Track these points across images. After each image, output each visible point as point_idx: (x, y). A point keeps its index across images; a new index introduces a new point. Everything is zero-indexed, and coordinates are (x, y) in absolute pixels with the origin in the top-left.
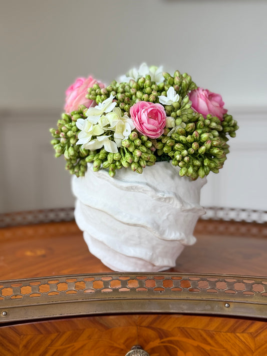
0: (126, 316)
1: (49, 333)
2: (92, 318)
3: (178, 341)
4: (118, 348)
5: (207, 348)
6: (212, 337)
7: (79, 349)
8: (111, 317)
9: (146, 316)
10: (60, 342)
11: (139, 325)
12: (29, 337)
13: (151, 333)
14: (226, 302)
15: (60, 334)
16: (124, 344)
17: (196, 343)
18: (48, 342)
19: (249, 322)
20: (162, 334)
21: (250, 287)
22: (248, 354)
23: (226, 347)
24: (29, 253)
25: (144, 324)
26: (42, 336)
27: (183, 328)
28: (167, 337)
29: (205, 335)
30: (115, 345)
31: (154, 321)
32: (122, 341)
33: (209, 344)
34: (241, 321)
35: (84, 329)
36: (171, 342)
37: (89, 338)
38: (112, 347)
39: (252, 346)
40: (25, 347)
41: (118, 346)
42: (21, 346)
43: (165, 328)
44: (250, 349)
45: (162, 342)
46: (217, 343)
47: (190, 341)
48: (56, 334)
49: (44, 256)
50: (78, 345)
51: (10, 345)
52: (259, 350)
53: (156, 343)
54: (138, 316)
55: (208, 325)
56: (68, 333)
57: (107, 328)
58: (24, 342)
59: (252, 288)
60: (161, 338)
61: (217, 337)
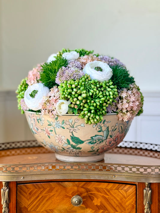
0: (72, 182)
1: (40, 188)
2: (58, 183)
3: (94, 194)
4: (69, 196)
5: (107, 197)
6: (109, 192)
7: (52, 196)
8: (66, 183)
9: (81, 182)
10: (44, 193)
11: (78, 186)
12: (32, 189)
13: (83, 190)
14: (114, 175)
15: (44, 189)
16: (71, 194)
17: (102, 195)
18: (39, 192)
19: (124, 185)
20: (88, 191)
21: (123, 169)
22: (124, 199)
23: (114, 196)
24: (30, 158)
25: (80, 186)
26: (37, 189)
27: (97, 188)
28: (90, 191)
29: (106, 191)
30: (68, 195)
31: (84, 185)
32: (71, 193)
33: (108, 195)
34: (121, 185)
35: (55, 187)
36: (91, 194)
37: (57, 191)
38: (66, 195)
39: (126, 195)
40: (30, 194)
41: (69, 195)
42: (28, 194)
43: (89, 188)
44: (124, 197)
45: (88, 194)
46: (111, 194)
47: (100, 194)
48: (43, 189)
49: (37, 159)
50: (52, 194)
51: (23, 193)
52: (128, 197)
53: (85, 194)
54: (77, 182)
55: (107, 186)
56: (48, 189)
57: (64, 187)
58: (29, 192)
59: (124, 169)
60: (87, 192)
61: (111, 192)
